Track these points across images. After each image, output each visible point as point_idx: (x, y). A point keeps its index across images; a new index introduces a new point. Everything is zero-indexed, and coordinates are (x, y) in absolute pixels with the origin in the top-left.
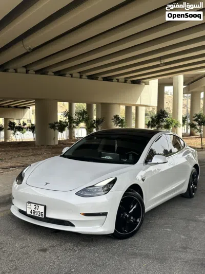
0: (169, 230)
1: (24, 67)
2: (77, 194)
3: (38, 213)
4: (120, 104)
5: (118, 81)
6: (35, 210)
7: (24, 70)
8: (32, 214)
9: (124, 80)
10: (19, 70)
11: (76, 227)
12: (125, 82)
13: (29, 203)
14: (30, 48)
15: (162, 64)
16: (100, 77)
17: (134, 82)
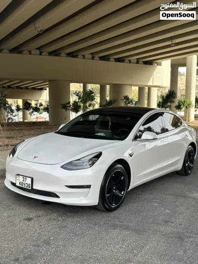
0: (155, 204)
1: (37, 48)
2: (63, 167)
3: (26, 185)
4: (131, 85)
5: (130, 61)
6: (23, 182)
7: (38, 52)
8: (21, 186)
9: (136, 61)
10: (32, 52)
11: (61, 198)
12: (137, 62)
13: (18, 175)
14: (41, 30)
15: (173, 44)
16: (112, 58)
17: (146, 63)
